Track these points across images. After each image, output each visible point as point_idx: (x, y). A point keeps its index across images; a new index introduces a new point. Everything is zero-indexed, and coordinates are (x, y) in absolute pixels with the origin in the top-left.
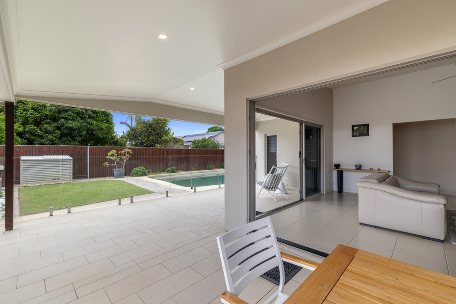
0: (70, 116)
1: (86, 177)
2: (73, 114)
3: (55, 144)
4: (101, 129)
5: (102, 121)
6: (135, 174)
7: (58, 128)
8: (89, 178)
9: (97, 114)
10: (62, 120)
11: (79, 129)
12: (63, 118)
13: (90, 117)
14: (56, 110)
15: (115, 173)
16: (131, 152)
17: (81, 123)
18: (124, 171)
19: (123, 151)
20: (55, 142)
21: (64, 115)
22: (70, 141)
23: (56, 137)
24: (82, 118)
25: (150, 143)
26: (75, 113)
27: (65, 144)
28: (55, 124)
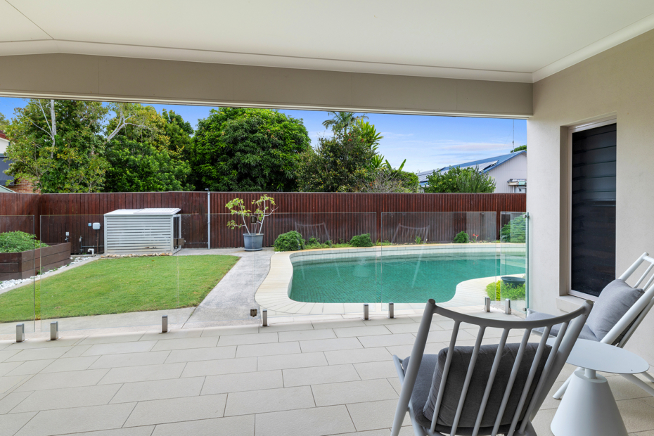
0: (248, 146)
1: (205, 246)
2: (251, 144)
3: (231, 190)
4: (291, 164)
5: (291, 151)
6: (278, 245)
7: (235, 167)
8: (211, 247)
9: (285, 139)
10: (238, 154)
11: (260, 165)
12: (240, 150)
13: (275, 146)
14: (231, 140)
15: (246, 241)
16: (273, 202)
17: (262, 157)
18: (261, 239)
19: (261, 200)
20: (231, 187)
21: (240, 146)
22: (250, 186)
23: (232, 179)
24: (263, 149)
25: (332, 183)
26: (254, 142)
27: (243, 190)
28: (230, 161)
